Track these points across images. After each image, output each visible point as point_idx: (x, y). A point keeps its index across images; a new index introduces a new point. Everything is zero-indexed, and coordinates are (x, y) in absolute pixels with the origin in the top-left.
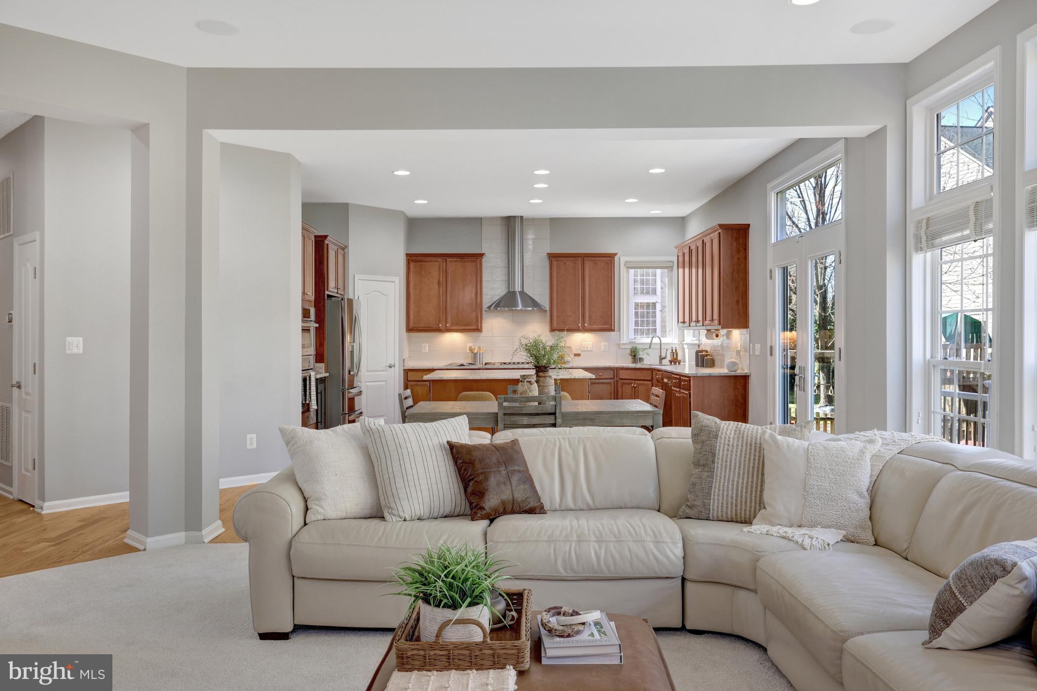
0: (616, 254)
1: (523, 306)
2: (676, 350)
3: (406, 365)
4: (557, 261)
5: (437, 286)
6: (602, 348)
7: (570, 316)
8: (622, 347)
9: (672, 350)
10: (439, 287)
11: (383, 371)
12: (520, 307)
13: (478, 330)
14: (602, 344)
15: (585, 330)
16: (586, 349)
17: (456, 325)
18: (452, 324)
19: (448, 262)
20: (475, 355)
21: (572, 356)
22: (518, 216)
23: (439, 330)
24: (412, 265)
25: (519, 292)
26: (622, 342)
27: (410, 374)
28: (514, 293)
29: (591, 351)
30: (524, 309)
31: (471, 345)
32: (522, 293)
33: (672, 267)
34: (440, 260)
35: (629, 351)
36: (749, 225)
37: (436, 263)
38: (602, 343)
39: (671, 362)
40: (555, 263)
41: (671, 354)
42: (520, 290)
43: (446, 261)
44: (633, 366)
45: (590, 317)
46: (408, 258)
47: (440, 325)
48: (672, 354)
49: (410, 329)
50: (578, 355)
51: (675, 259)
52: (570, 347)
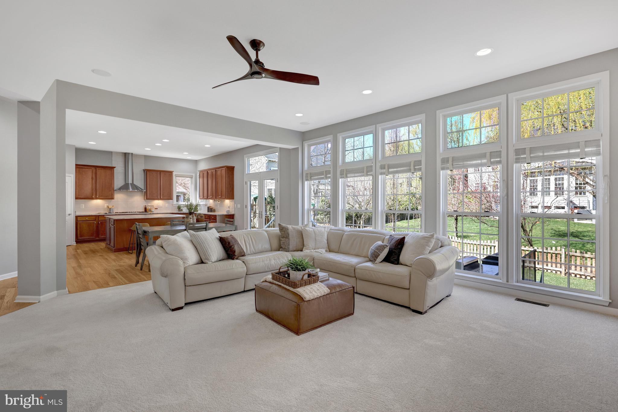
0: (173, 171)
1: (132, 189)
3: (76, 214)
5: (91, 179)
6: (166, 206)
7: (154, 194)
8: (174, 205)
10: (92, 180)
12: (131, 190)
13: (113, 198)
14: (166, 204)
15: (161, 199)
16: (159, 206)
17: (102, 196)
18: (99, 196)
19: (97, 169)
20: (110, 209)
21: (154, 209)
22: (130, 153)
23: (92, 198)
24: (77, 169)
25: (130, 184)
26: (174, 204)
27: (78, 217)
28: (128, 184)
29: (162, 207)
30: (133, 190)
31: (107, 205)
32: (133, 184)
33: (192, 177)
34: (93, 168)
35: (177, 207)
36: (234, 167)
37: (91, 169)
40: (148, 173)
43: (96, 169)
44: (179, 212)
45: (163, 194)
46: (76, 166)
47: (93, 196)
49: (76, 198)
50: (157, 209)
51: (194, 175)
52: (153, 206)
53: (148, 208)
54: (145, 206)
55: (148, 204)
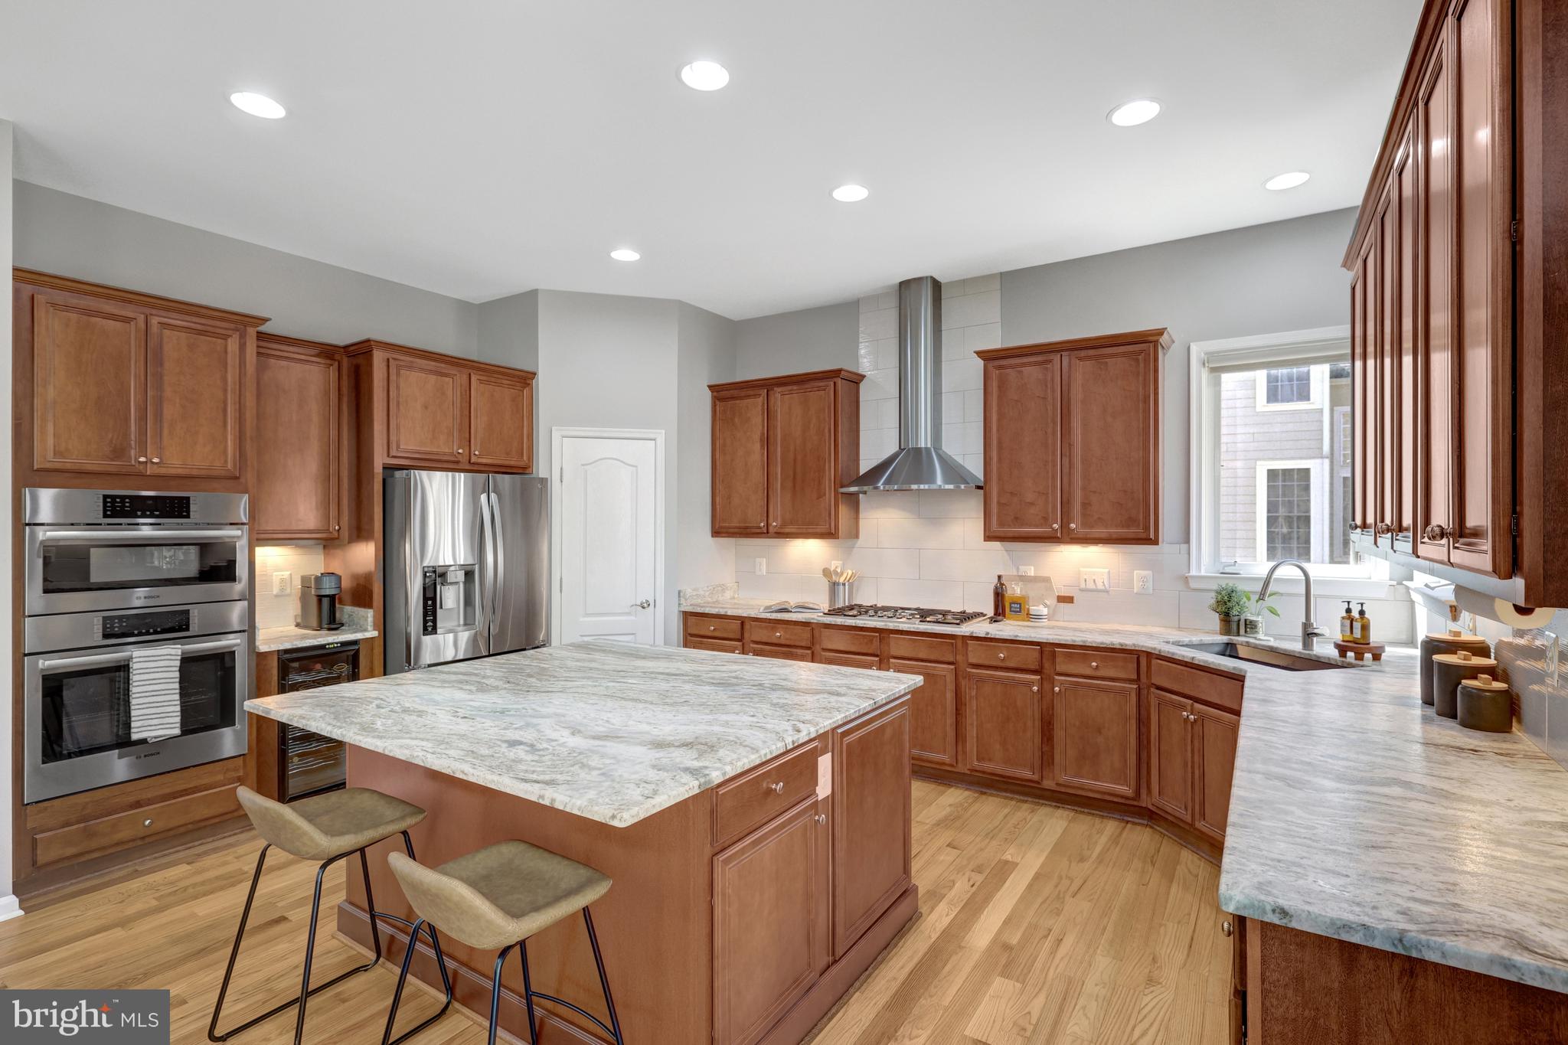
2: (1362, 613)
3: (692, 604)
4: (1000, 367)
5: (757, 446)
6: (1139, 585)
7: (1032, 504)
8: (1193, 585)
9: (1349, 611)
11: (629, 614)
13: (833, 533)
14: (1137, 574)
15: (1070, 538)
16: (1091, 586)
17: (792, 523)
18: (783, 523)
19: (777, 395)
20: (834, 586)
21: (1052, 601)
22: (927, 277)
23: (762, 534)
24: (721, 407)
25: (928, 448)
26: (1193, 572)
28: (917, 452)
29: (1106, 591)
32: (937, 452)
34: (762, 392)
35: (1211, 599)
37: (757, 400)
38: (1135, 572)
39: (1342, 650)
40: (995, 373)
41: (1342, 625)
42: (929, 445)
43: (773, 391)
45: (1085, 505)
46: (715, 394)
47: (762, 525)
48: (1348, 622)
49: (715, 532)
50: (1067, 600)
52: (1046, 580)
53: (1014, 590)
54: (996, 580)
55: (1022, 568)
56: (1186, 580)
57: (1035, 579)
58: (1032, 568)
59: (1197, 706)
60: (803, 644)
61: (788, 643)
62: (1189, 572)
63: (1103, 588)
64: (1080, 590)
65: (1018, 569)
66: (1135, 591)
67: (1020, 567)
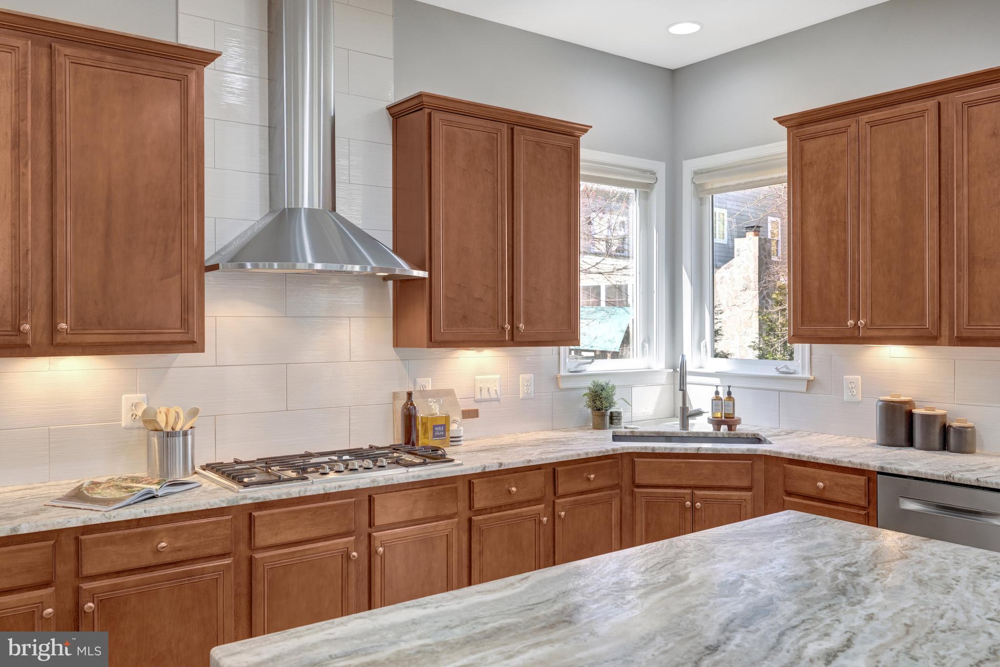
0: (585, 129)
4: (447, 123)
7: (480, 300)
8: (563, 385)
9: (717, 393)
13: (191, 343)
15: (516, 342)
16: (485, 396)
18: (81, 323)
19: (60, 58)
21: (458, 417)
25: (311, 212)
26: (563, 373)
28: (297, 214)
29: (498, 400)
32: (326, 217)
33: (650, 186)
34: (27, 45)
35: (584, 397)
37: (12, 56)
39: (717, 423)
40: (441, 129)
41: (714, 405)
42: (316, 206)
43: (52, 56)
47: (26, 328)
48: (718, 403)
50: (472, 414)
51: (660, 168)
52: (450, 393)
53: (432, 409)
54: (404, 400)
55: (420, 381)
56: (556, 379)
57: (437, 394)
58: (430, 379)
59: (698, 493)
60: (216, 550)
61: (181, 556)
62: (559, 373)
63: (495, 396)
64: (475, 401)
65: (415, 383)
66: (521, 397)
67: (418, 380)
